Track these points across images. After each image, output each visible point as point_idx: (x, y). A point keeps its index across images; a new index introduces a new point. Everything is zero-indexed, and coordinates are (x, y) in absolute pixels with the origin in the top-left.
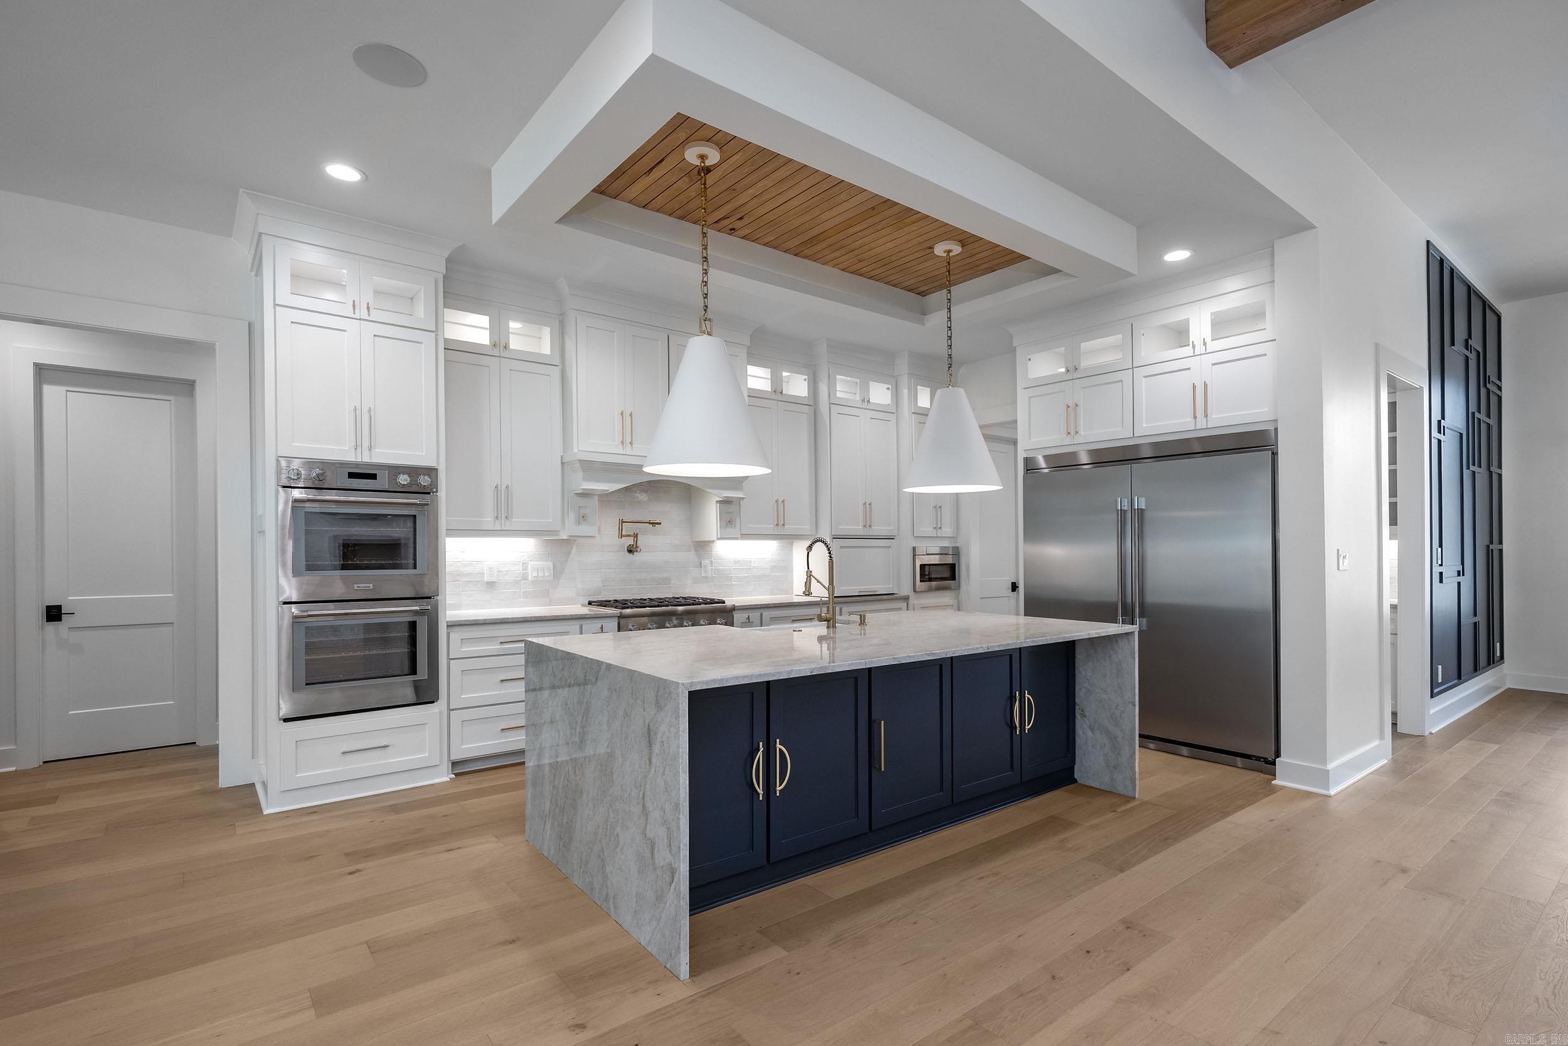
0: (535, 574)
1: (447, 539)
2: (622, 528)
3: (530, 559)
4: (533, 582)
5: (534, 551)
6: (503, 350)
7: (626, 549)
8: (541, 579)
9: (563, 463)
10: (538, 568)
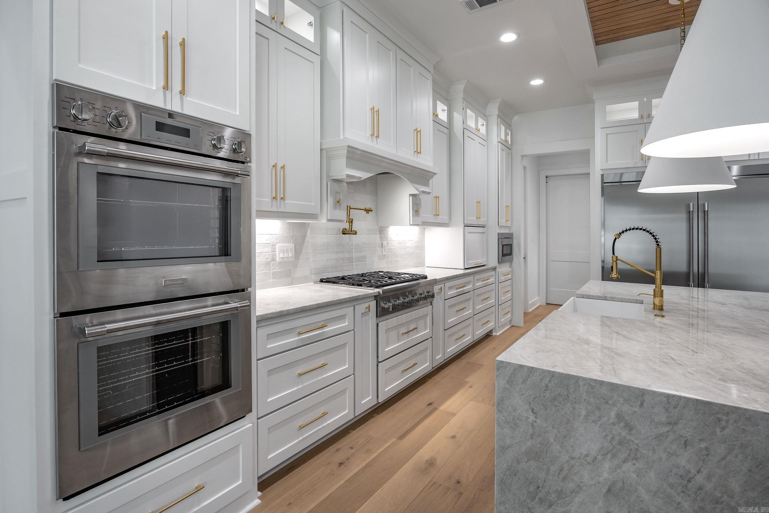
0: (282, 255)
1: (257, 220)
2: (349, 214)
3: (277, 241)
4: (280, 263)
5: (280, 233)
6: (280, 27)
7: (341, 233)
8: (286, 260)
9: (321, 150)
10: (284, 250)
